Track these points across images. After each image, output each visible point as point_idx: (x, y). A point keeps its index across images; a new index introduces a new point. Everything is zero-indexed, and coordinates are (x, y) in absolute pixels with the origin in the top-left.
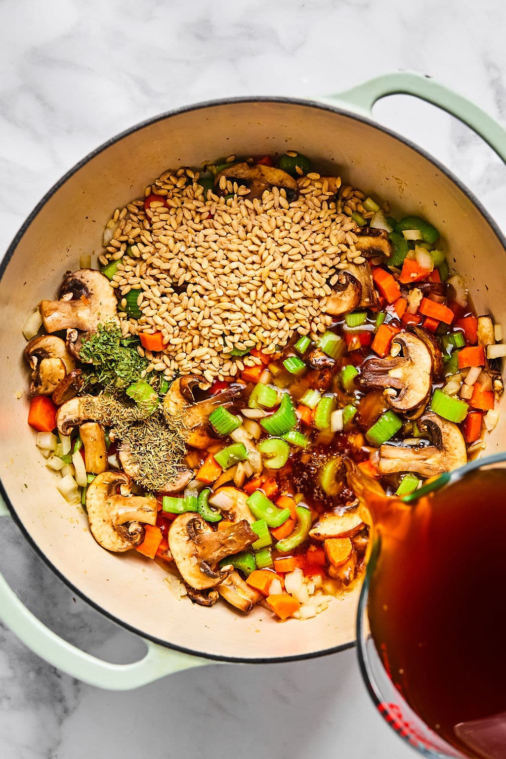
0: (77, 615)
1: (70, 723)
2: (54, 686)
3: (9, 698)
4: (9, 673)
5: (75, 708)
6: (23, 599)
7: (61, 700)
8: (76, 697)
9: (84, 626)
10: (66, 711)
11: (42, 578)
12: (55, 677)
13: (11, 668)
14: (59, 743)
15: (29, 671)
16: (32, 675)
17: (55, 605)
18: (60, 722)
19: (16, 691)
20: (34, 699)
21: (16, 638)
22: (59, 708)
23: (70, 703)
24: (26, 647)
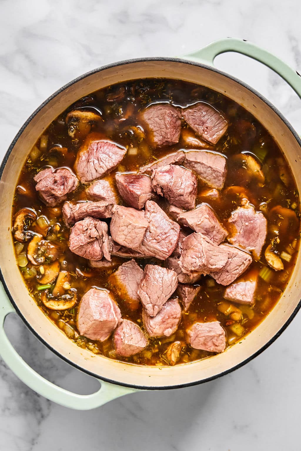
0: (49, 360)
1: (45, 424)
2: (36, 402)
3: (9, 409)
4: (9, 394)
5: (48, 415)
6: (18, 350)
7: (40, 410)
8: (49, 409)
9: (53, 367)
10: (43, 417)
11: (28, 339)
12: (36, 397)
13: (11, 391)
14: (38, 435)
15: (21, 393)
16: (23, 395)
17: (36, 354)
18: (39, 423)
19: (13, 405)
20: (24, 410)
21: (13, 373)
22: (39, 415)
23: (45, 411)
24: (19, 379)
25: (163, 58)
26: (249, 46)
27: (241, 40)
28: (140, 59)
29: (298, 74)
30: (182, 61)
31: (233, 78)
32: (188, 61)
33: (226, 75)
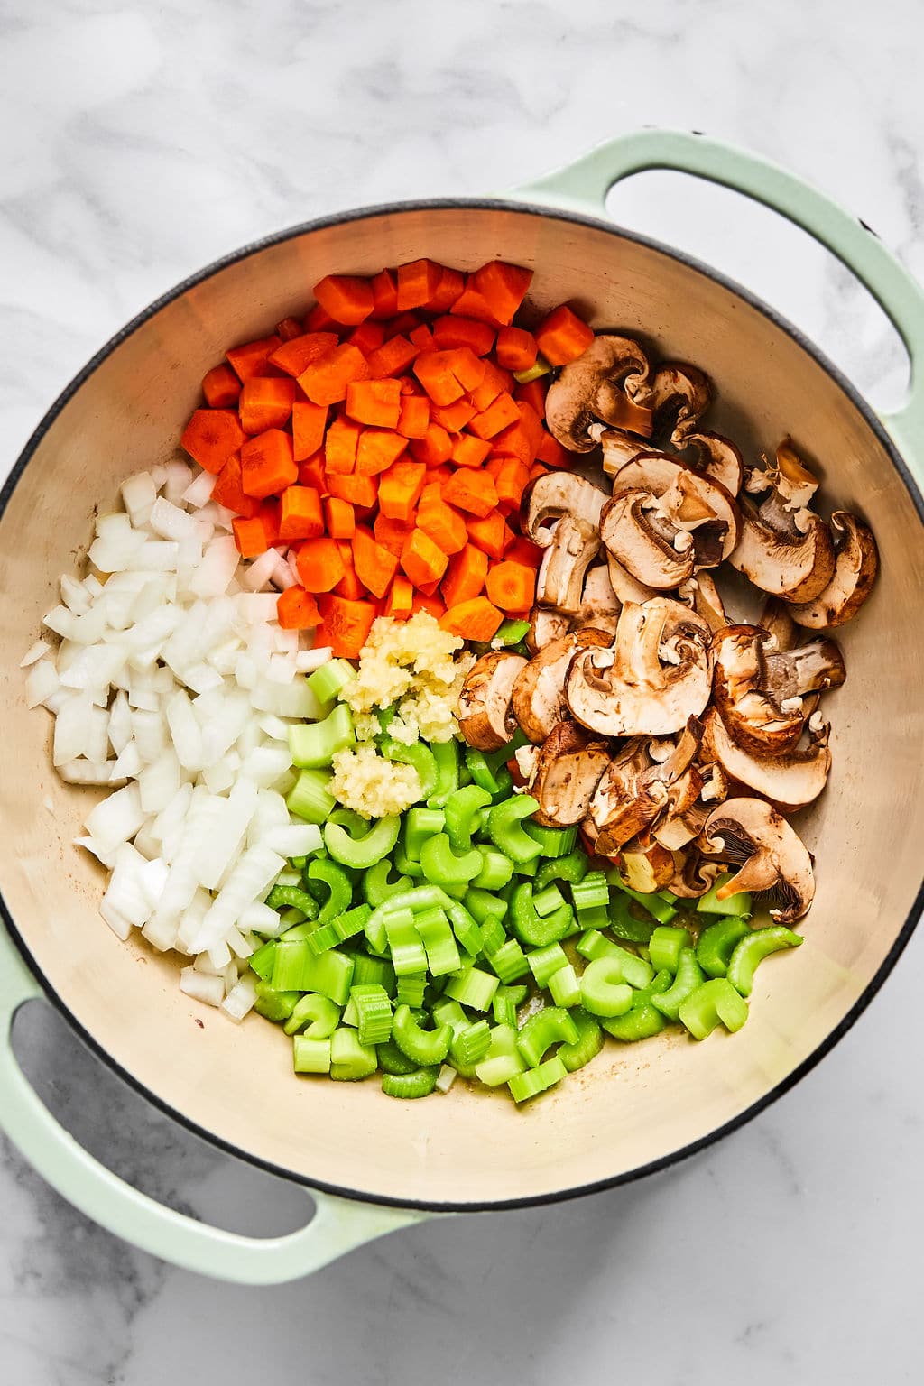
0: (160, 1128)
1: (147, 1320)
2: (119, 1254)
3: (37, 1275)
5: (156, 1293)
7: (131, 1278)
8: (158, 1273)
9: (171, 1146)
10: (140, 1298)
13: (42, 1220)
14: (127, 1354)
15: (74, 1227)
16: (79, 1233)
17: (120, 1107)
18: (130, 1316)
19: (49, 1263)
20: (83, 1276)
22: (128, 1293)
23: (147, 1282)
25: (450, 200)
26: (714, 149)
27: (686, 131)
28: (383, 208)
29: (866, 227)
30: (510, 205)
31: (668, 251)
32: (526, 204)
33: (647, 241)
